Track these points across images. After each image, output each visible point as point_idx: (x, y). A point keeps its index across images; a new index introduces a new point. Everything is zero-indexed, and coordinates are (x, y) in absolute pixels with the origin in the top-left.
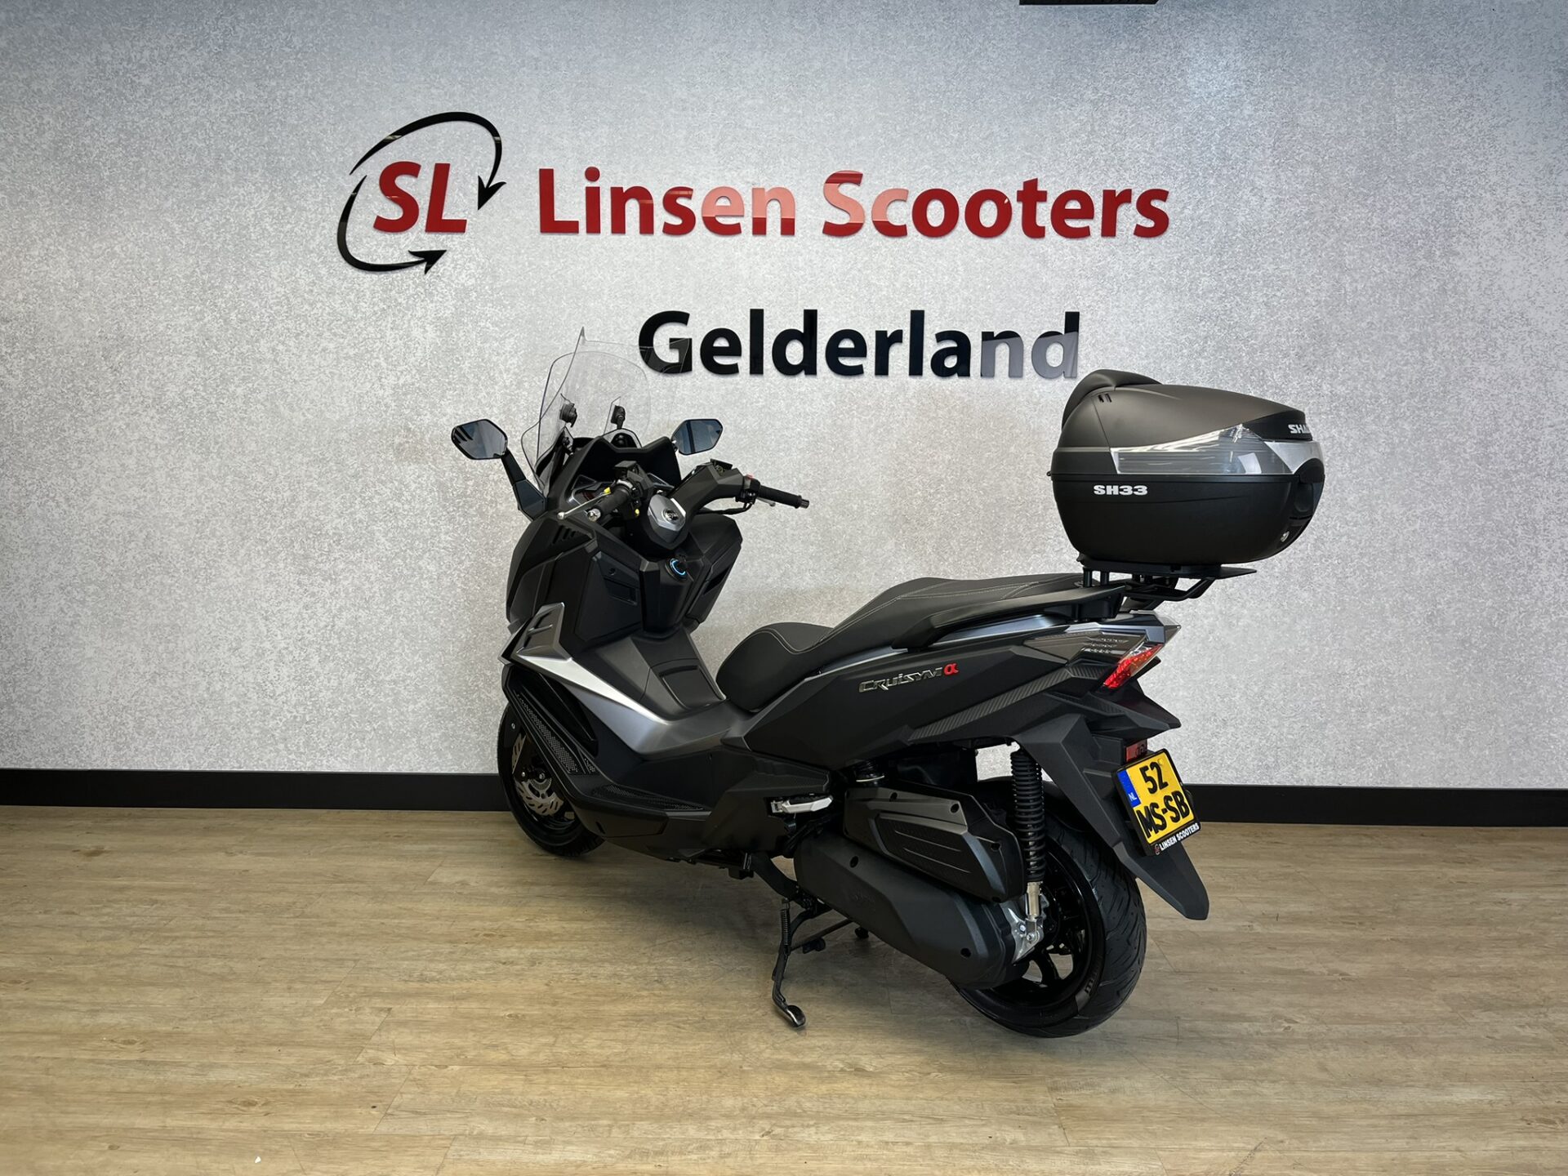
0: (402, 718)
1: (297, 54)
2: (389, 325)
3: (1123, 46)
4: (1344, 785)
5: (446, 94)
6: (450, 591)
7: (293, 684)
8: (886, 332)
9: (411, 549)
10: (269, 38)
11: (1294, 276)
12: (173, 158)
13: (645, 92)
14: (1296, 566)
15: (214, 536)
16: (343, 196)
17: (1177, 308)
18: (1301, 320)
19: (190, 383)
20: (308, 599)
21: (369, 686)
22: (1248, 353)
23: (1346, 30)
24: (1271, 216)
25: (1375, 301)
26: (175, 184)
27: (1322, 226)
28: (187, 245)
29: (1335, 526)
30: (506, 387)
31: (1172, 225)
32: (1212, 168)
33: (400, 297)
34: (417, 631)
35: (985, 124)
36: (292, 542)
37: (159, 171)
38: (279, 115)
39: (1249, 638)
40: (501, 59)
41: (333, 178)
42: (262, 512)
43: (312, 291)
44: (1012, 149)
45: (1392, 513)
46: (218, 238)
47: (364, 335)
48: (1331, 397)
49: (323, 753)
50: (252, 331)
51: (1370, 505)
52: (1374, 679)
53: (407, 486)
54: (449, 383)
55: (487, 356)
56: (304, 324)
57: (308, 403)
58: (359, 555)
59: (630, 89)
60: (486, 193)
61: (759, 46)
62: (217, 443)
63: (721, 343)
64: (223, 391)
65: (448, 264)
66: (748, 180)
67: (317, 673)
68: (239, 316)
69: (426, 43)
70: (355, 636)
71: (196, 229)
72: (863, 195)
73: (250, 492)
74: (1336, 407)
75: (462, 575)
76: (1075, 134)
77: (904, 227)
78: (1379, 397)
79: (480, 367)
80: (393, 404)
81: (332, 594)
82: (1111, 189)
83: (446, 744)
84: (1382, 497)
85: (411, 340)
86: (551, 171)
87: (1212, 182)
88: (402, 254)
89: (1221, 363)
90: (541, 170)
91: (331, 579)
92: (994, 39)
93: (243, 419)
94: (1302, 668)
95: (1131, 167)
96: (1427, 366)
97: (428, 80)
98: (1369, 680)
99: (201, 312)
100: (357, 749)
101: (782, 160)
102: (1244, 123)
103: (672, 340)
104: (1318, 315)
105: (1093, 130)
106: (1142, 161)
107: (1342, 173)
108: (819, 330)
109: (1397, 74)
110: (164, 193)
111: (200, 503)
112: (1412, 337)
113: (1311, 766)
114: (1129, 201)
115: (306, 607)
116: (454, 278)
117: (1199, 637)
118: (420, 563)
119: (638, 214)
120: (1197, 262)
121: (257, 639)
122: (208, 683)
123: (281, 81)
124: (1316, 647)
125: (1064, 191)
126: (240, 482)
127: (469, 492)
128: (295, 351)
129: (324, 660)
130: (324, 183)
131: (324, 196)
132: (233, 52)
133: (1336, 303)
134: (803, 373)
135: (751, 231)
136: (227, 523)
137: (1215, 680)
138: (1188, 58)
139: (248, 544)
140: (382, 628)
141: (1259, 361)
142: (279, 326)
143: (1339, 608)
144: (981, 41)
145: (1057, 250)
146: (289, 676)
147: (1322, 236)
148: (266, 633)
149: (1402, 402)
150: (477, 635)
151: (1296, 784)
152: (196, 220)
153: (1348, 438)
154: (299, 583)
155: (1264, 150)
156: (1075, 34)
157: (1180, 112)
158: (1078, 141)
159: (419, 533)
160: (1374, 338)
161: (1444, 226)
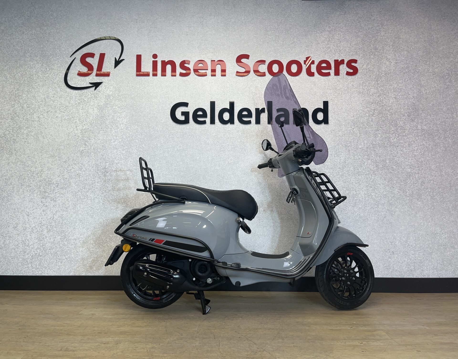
0: (77, 253)
1: (54, 19)
2: (81, 108)
3: (338, 13)
4: (441, 277)
5: (105, 30)
6: (98, 204)
7: (36, 241)
8: (259, 109)
9: (84, 188)
10: (46, 14)
11: (404, 88)
12: (9, 53)
13: (174, 29)
14: (415, 192)
15: (11, 184)
16: (67, 64)
17: (363, 100)
18: (408, 103)
19: (8, 129)
20: (45, 208)
21: (65, 241)
22: (390, 115)
23: (413, 8)
24: (394, 68)
25: (433, 97)
26: (9, 61)
27: (413, 71)
28: (11, 82)
29: (428, 177)
30: (122, 129)
31: (360, 71)
32: (372, 52)
33: (85, 98)
34: (85, 219)
35: (292, 39)
36: (40, 186)
37: (4, 57)
38: (47, 38)
39: (400, 220)
40: (125, 19)
41: (64, 58)
42: (29, 176)
43: (54, 97)
44: (301, 47)
45: (448, 172)
46: (22, 79)
47: (72, 112)
48: (422, 130)
49: (46, 268)
50: (31, 111)
51: (440, 169)
52: (448, 235)
53: (84, 165)
54: (101, 128)
55: (115, 118)
56: (50, 108)
57: (50, 136)
58: (65, 191)
59: (169, 28)
60: (117, 63)
61: (213, 14)
62: (15, 150)
63: (200, 113)
64: (19, 132)
65: (103, 87)
66: (210, 58)
67: (45, 236)
68: (27, 106)
69: (99, 15)
70: (61, 222)
71: (15, 76)
72: (250, 63)
73: (26, 168)
74: (424, 134)
75: (103, 198)
76: (323, 42)
77: (265, 72)
78: (438, 130)
79: (112, 122)
80: (81, 136)
81: (54, 206)
82: (337, 59)
83: (93, 264)
84: (444, 166)
85: (88, 113)
86: (141, 55)
87: (372, 57)
88: (87, 84)
89: (380, 119)
90: (137, 55)
91: (54, 200)
92: (294, 11)
93: (25, 142)
94: (421, 231)
95: (343, 52)
96: (454, 119)
97: (99, 26)
98: (446, 235)
99: (14, 104)
100: (59, 266)
101: (221, 51)
102: (382, 38)
103: (182, 112)
104: (414, 101)
105: (329, 40)
106: (347, 50)
107: (418, 54)
108: (235, 108)
109: (432, 22)
110: (5, 64)
111: (7, 172)
112: (448, 109)
113: (428, 270)
114: (343, 63)
115: (43, 211)
116: (105, 92)
117: (380, 219)
118: (87, 194)
119: (171, 70)
120: (369, 84)
121: (24, 223)
122: (4, 241)
123: (48, 27)
124: (426, 223)
125: (320, 60)
126: (23, 164)
127: (107, 167)
128: (46, 117)
129: (49, 231)
130: (61, 60)
131: (60, 64)
132: (33, 18)
133: (420, 97)
134: (229, 124)
135: (210, 75)
136: (17, 179)
137: (388, 236)
138: (361, 17)
139: (24, 187)
140: (72, 219)
141: (394, 118)
142: (41, 109)
143: (433, 208)
144: (289, 12)
145: (319, 80)
146: (35, 238)
147: (413, 75)
148: (27, 221)
149: (447, 132)
150: (107, 221)
151: (423, 277)
152: (15, 73)
153: (429, 145)
154: (42, 202)
155: (389, 46)
156: (321, 9)
157: (359, 34)
158: (324, 44)
159: (88, 183)
160: (435, 109)
161: (454, 71)
